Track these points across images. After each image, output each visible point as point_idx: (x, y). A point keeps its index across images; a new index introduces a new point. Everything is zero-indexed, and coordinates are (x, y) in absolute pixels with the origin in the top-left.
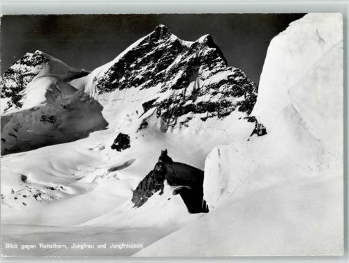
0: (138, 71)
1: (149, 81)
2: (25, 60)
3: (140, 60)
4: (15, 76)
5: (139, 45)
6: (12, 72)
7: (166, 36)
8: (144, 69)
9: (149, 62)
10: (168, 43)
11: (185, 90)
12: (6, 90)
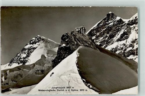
0: (97, 40)
1: (105, 45)
2: (32, 42)
3: (98, 34)
4: (26, 51)
5: (97, 25)
6: (24, 49)
7: (114, 18)
8: (101, 39)
9: (104, 34)
10: (115, 21)
11: (126, 41)
12: (21, 60)
